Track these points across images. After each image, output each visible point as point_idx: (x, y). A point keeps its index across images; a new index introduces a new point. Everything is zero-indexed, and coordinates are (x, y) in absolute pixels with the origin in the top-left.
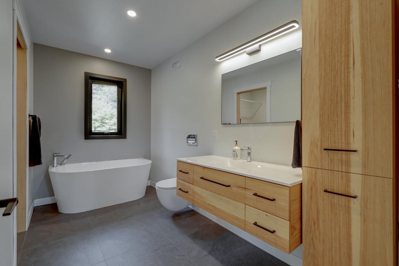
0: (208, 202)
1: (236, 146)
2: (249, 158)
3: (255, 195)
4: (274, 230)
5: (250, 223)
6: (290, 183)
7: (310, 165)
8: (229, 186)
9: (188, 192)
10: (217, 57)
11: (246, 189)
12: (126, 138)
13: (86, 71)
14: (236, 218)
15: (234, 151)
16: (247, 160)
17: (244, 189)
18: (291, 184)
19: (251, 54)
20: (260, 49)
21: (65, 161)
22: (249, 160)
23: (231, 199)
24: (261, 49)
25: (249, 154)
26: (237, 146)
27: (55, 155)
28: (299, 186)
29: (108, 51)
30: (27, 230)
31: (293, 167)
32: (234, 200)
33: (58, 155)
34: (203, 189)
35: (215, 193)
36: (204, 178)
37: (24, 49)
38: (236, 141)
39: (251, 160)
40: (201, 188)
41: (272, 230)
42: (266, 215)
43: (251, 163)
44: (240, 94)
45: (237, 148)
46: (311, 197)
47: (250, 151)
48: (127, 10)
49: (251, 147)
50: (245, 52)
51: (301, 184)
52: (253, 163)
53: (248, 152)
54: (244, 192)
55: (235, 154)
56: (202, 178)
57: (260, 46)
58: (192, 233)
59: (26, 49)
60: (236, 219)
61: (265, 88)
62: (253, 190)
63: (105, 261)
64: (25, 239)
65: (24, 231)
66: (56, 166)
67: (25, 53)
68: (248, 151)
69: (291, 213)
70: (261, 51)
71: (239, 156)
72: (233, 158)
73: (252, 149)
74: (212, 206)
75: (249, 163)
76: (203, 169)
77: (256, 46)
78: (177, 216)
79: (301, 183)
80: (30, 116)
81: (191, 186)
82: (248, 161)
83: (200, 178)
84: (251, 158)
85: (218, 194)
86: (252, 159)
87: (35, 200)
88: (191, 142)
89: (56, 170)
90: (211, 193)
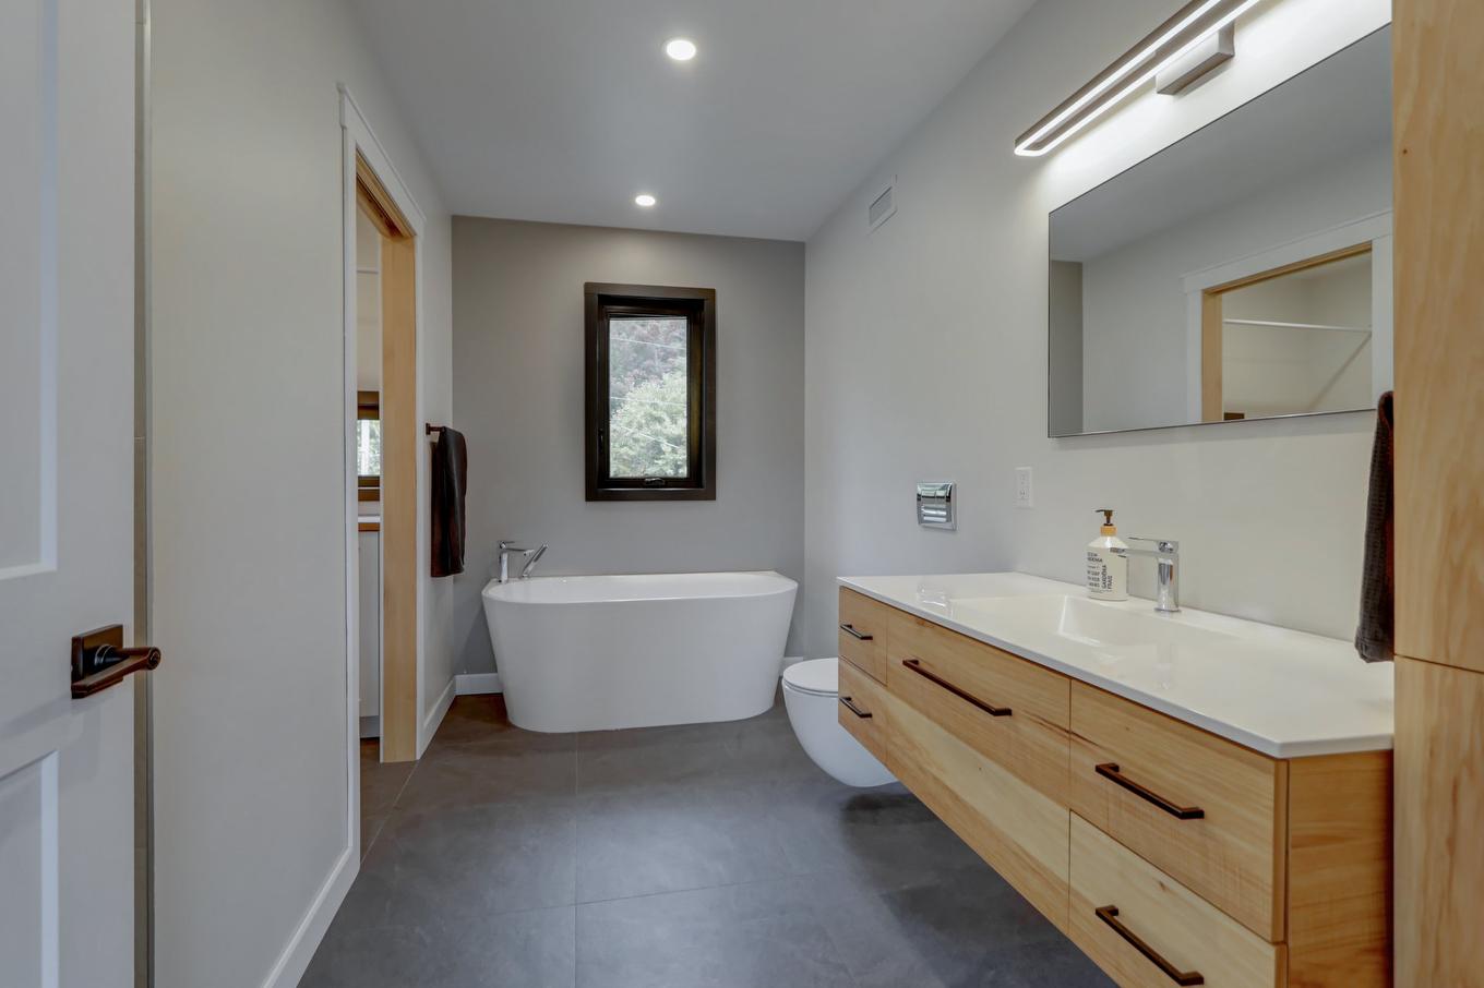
0: (934, 770)
1: (1103, 533)
2: (1164, 592)
3: (1109, 771)
4: (1196, 973)
5: (1086, 902)
6: (1277, 740)
7: (1447, 655)
8: (1007, 712)
9: (870, 716)
10: (1019, 140)
11: (1072, 736)
12: (713, 497)
13: (590, 281)
14: (1034, 866)
15: (1093, 557)
16: (1154, 605)
17: (1067, 735)
18: (1285, 746)
19: (1182, 86)
20: (1227, 53)
21: (530, 568)
22: (1165, 599)
23: (1015, 773)
24: (1233, 49)
25: (1167, 573)
26: (1113, 534)
27: (504, 546)
28: (1377, 765)
29: (645, 201)
30: (418, 757)
31: (1363, 657)
32: (1024, 780)
33: (512, 546)
34: (916, 713)
35: (958, 735)
36: (923, 666)
37: (407, 238)
38: (1108, 514)
39: (1177, 606)
40: (911, 704)
41: (1183, 970)
42: (1162, 885)
43: (1176, 619)
44: (1225, 296)
45: (1109, 542)
46: (1451, 843)
47: (1170, 562)
48: (664, 41)
49: (1176, 544)
50: (1152, 82)
51: (1389, 756)
52: (1187, 618)
53: (1160, 565)
54: (1065, 750)
55: (1097, 574)
56: (913, 665)
57: (1228, 34)
58: (905, 887)
59: (412, 235)
60: (1033, 869)
61: (1366, 249)
62: (1101, 747)
63: (576, 904)
64: (406, 783)
65: (412, 760)
66: (507, 581)
67: (412, 247)
68: (1161, 560)
69: (1291, 903)
70: (1236, 57)
71: (1119, 583)
72: (1085, 590)
73: (1180, 552)
74: (948, 788)
75: (1166, 617)
76: (917, 627)
77: (1205, 44)
78: (865, 807)
79: (1385, 746)
80: (429, 429)
81: (879, 690)
82: (1158, 610)
83: (905, 663)
84: (1175, 595)
85: (968, 742)
86: (1181, 599)
87: (458, 677)
88: (936, 514)
89: (506, 592)
90: (944, 733)
